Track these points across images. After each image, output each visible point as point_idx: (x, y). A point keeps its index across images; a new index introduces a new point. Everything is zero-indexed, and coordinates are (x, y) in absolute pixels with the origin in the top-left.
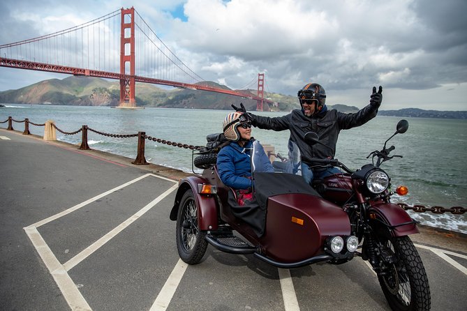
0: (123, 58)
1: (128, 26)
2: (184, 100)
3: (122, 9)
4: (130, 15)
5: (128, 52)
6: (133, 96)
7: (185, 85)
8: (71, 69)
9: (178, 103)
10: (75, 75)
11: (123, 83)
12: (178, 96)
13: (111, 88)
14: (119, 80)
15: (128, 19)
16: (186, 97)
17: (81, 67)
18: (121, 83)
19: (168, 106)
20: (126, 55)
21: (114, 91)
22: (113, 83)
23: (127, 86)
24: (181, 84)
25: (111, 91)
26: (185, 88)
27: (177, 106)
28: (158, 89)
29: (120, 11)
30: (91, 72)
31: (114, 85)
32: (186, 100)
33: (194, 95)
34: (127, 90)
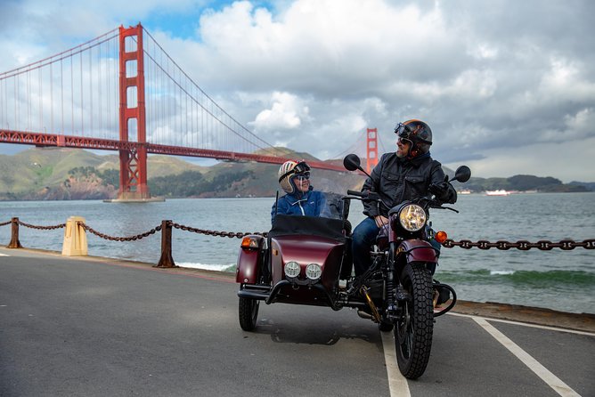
0: (125, 114)
1: (132, 56)
2: (234, 184)
3: (121, 29)
4: (136, 37)
5: (132, 102)
6: (143, 179)
7: (237, 155)
8: (32, 136)
9: (223, 189)
10: (38, 145)
11: (124, 157)
12: (223, 176)
13: (102, 167)
14: (117, 153)
15: (131, 45)
16: (239, 177)
17: (49, 132)
18: (121, 156)
19: (205, 194)
20: (129, 107)
21: (108, 172)
22: (107, 158)
23: (133, 162)
24: (229, 154)
25: (102, 172)
26: (237, 161)
27: (222, 193)
28: (188, 165)
29: (118, 32)
30: (68, 139)
31: (110, 161)
32: (239, 183)
33: (252, 172)
34: (133, 169)
